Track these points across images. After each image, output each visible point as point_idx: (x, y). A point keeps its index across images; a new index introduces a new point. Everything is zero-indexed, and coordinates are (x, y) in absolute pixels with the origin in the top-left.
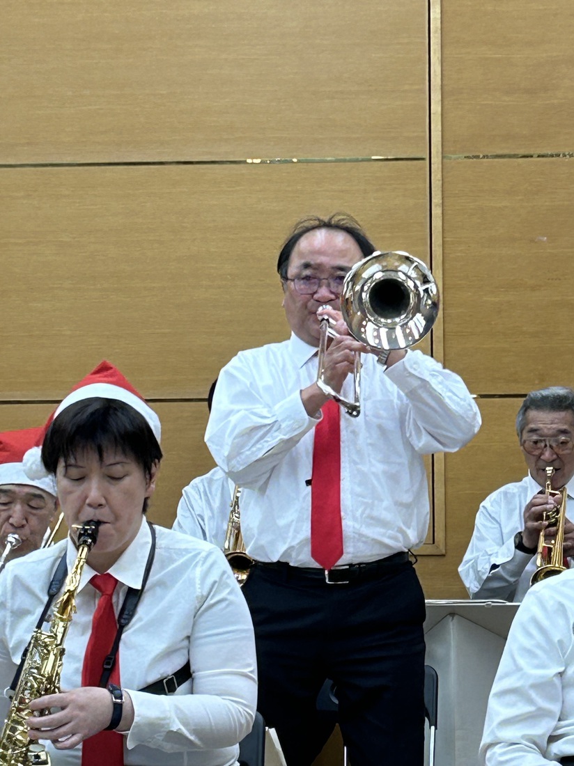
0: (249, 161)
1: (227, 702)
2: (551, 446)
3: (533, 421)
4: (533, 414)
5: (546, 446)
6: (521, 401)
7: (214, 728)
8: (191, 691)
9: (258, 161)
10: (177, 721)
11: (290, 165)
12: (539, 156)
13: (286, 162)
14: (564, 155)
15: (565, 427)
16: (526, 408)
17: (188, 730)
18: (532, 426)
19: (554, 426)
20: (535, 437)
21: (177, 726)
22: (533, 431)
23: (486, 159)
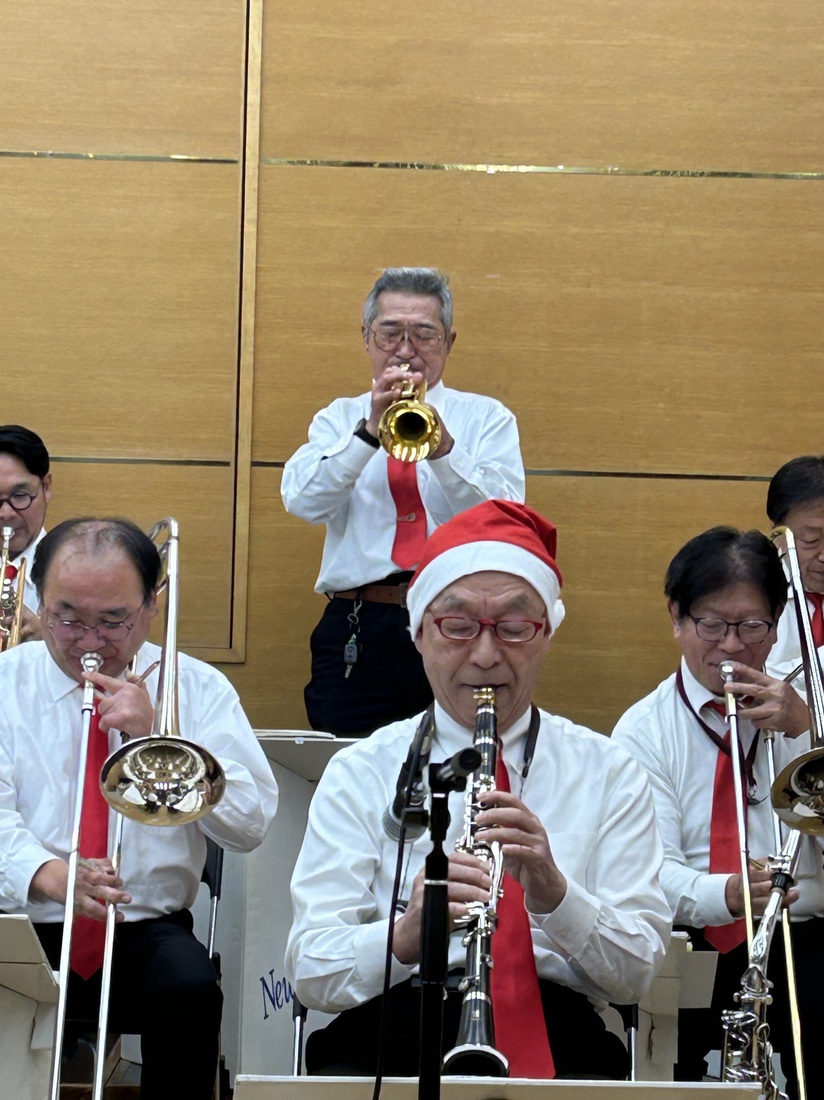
12: (381, 166)
23: (314, 166)
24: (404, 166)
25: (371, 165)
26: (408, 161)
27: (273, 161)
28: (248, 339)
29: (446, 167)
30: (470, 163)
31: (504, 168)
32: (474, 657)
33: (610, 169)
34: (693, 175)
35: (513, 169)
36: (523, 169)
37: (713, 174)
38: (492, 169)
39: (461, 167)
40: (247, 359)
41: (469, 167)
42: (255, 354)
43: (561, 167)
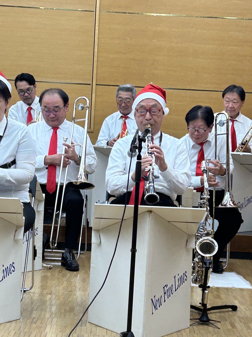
0: (40, 8)
1: (25, 171)
2: (125, 102)
3: (120, 94)
4: (120, 92)
5: (123, 102)
6: (117, 88)
7: (21, 179)
8: (15, 168)
9: (43, 8)
10: (9, 177)
11: (53, 10)
12: (128, 13)
13: (52, 9)
14: (136, 13)
15: (129, 97)
16: (118, 90)
17: (13, 179)
18: (120, 96)
19: (126, 96)
20: (120, 99)
21: (9, 178)
22: (120, 97)
23: (112, 13)
24: (134, 13)
25: (126, 13)
26: (135, 12)
27: (103, 11)
28: (96, 54)
29: (144, 14)
30: (150, 13)
31: (158, 14)
32: (146, 118)
33: (183, 15)
34: (203, 17)
35: (160, 15)
36: (162, 15)
37: (208, 17)
38: (155, 15)
39: (148, 14)
40: (95, 59)
41: (149, 14)
42: (97, 58)
43: (171, 15)
